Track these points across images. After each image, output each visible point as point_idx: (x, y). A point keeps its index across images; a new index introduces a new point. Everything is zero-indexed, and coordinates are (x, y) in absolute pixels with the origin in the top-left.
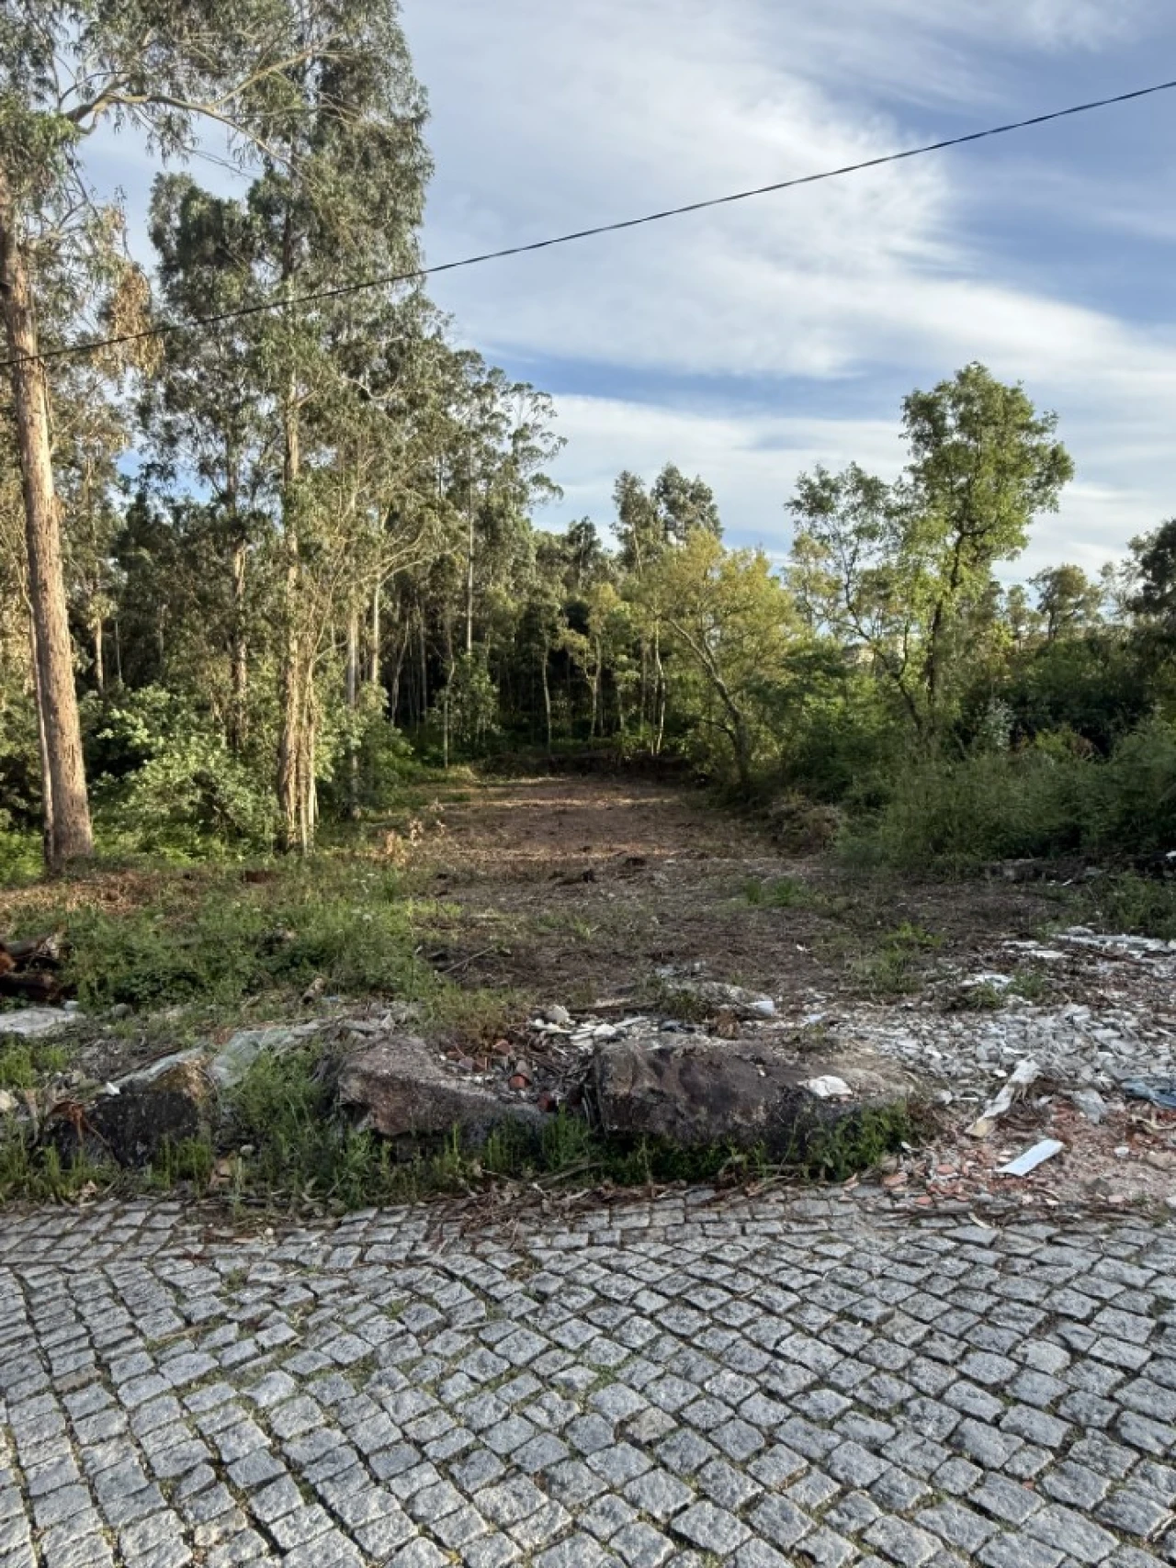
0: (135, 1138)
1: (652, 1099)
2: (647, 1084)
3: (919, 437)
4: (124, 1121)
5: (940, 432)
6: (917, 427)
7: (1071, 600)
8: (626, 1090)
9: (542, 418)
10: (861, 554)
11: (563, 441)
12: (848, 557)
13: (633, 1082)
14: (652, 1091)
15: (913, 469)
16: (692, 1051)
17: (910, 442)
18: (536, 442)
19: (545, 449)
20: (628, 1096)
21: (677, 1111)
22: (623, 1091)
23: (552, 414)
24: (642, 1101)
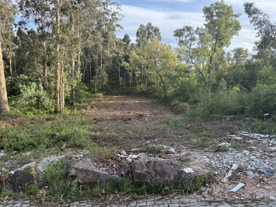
0: (18, 185)
1: (146, 174)
2: (145, 170)
3: (207, 17)
4: (15, 181)
5: (212, 16)
6: (206, 15)
7: (241, 56)
8: (140, 172)
9: (119, 11)
10: (192, 44)
11: (124, 16)
12: (189, 45)
13: (142, 170)
14: (146, 172)
15: (205, 25)
16: (156, 162)
17: (205, 18)
18: (117, 16)
19: (119, 18)
20: (141, 173)
21: (152, 176)
22: (139, 172)
23: (121, 10)
24: (144, 174)
